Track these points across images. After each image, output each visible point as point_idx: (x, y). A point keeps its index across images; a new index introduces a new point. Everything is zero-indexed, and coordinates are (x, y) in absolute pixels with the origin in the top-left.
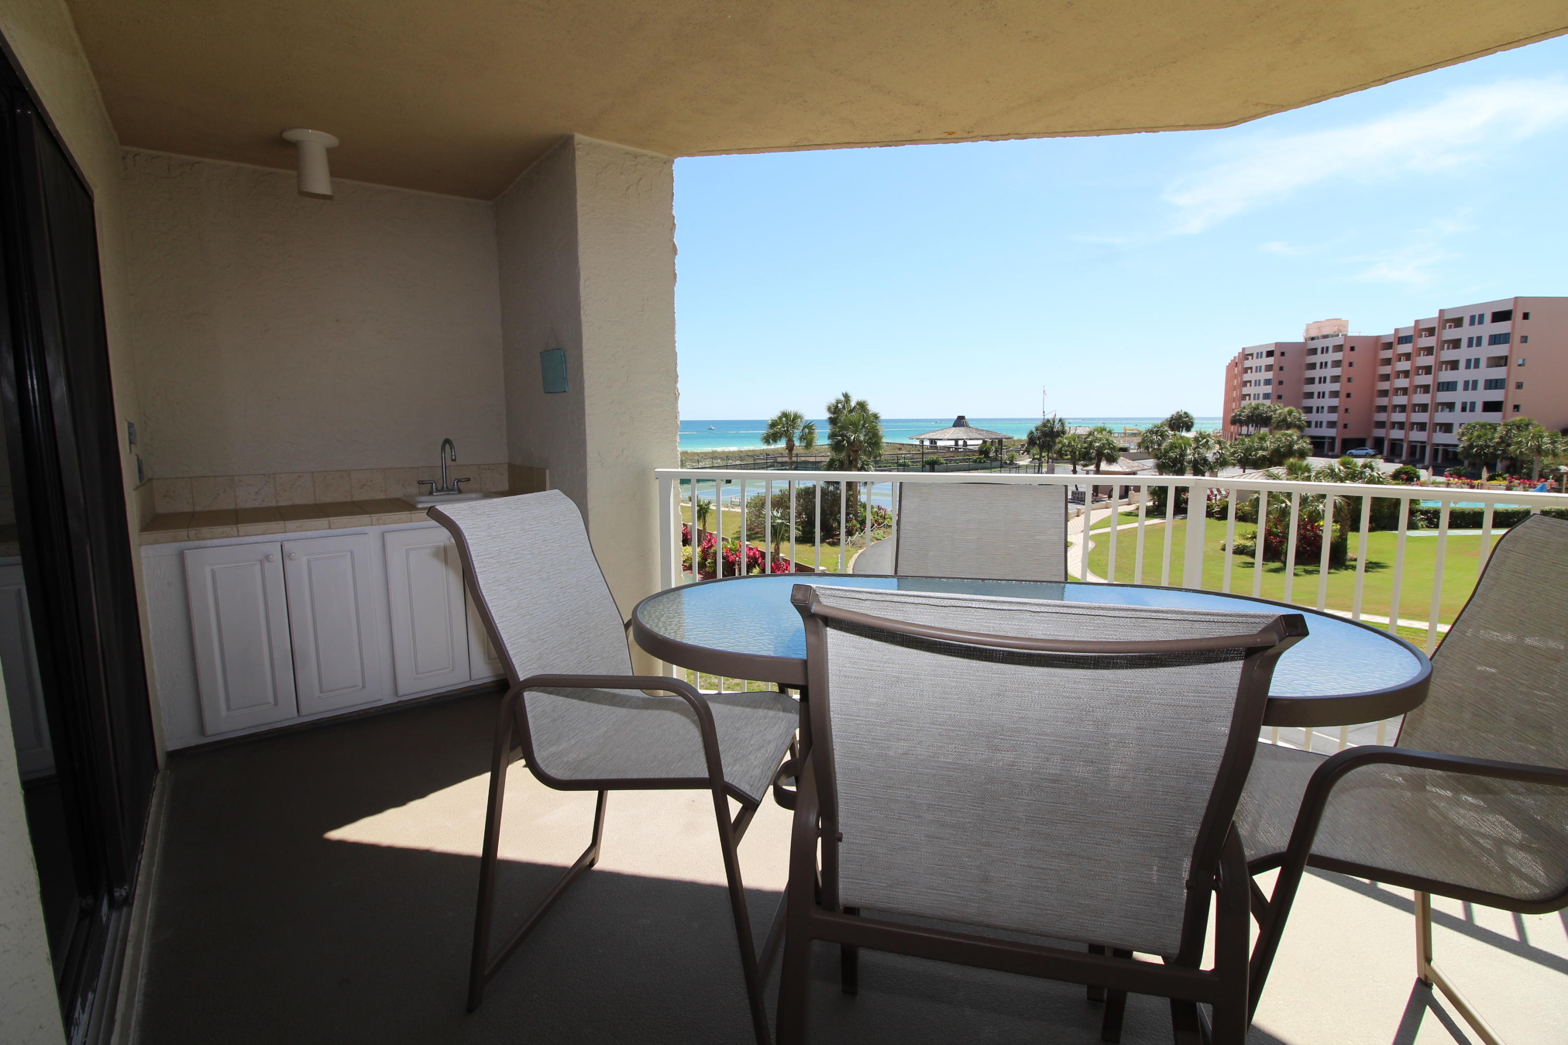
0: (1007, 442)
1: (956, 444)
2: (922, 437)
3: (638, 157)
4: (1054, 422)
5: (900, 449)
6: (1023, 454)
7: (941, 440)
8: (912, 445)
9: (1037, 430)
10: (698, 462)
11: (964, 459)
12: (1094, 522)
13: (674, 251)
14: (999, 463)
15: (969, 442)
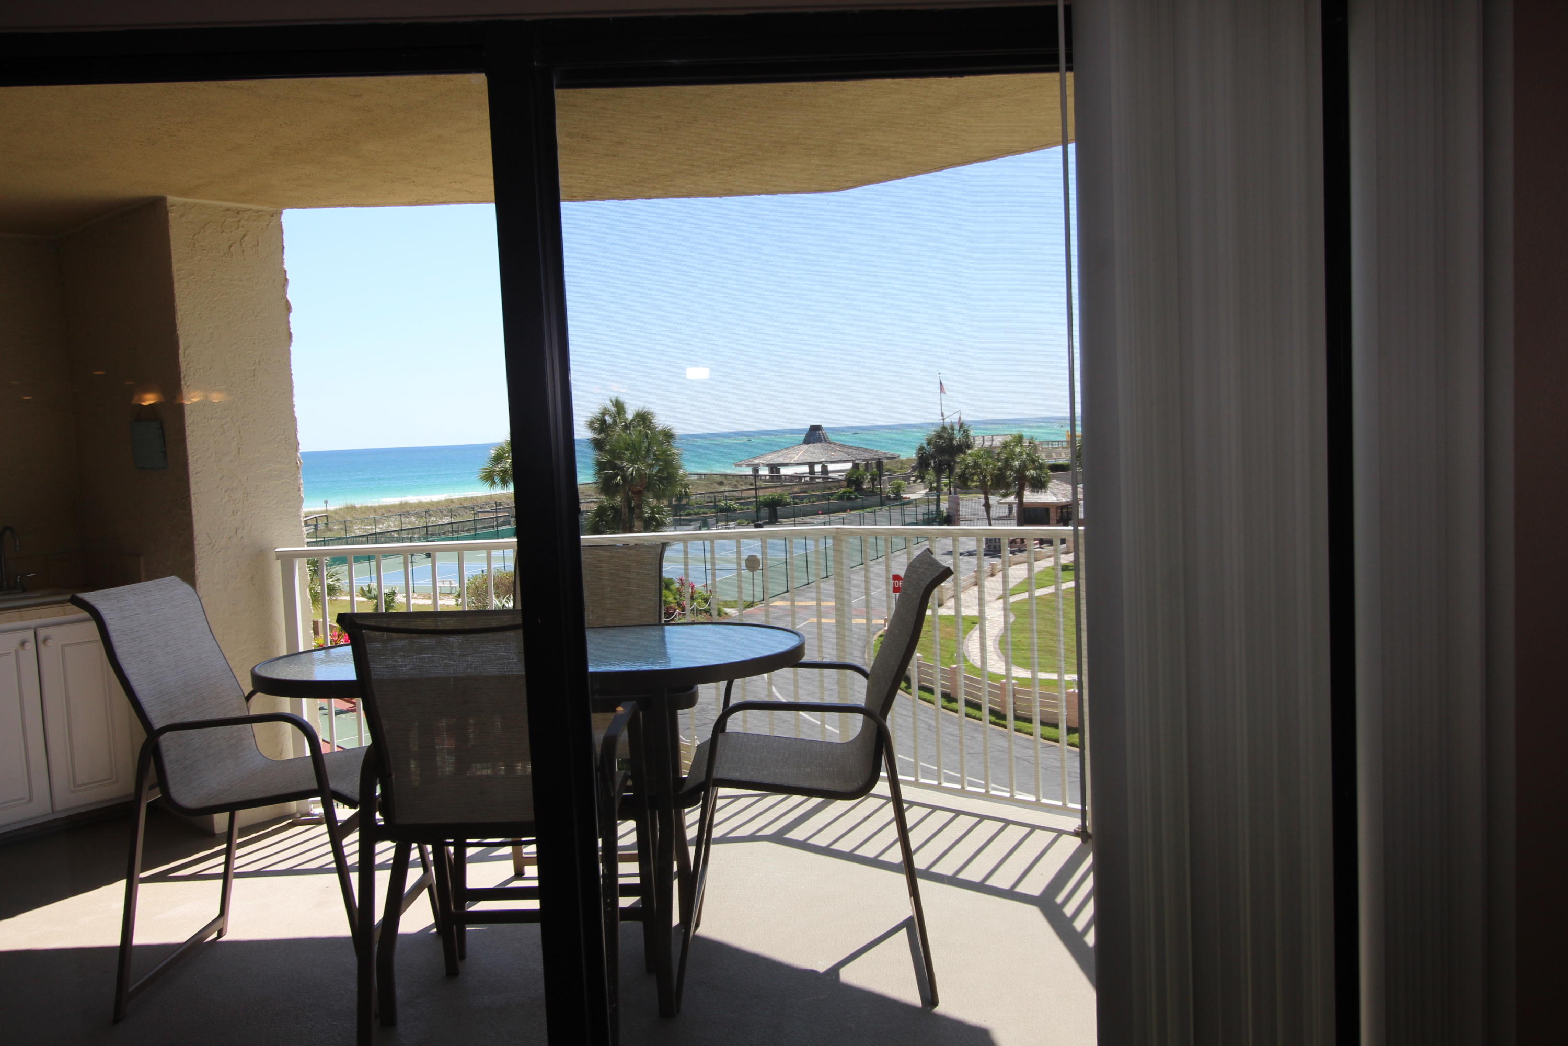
0: (890, 463)
1: (812, 472)
2: (756, 462)
3: (241, 213)
4: (953, 430)
5: (721, 484)
6: (915, 482)
7: (786, 465)
8: (741, 476)
9: (929, 444)
10: (375, 522)
11: (823, 496)
12: (1015, 583)
13: (288, 308)
14: (876, 499)
15: (831, 467)
